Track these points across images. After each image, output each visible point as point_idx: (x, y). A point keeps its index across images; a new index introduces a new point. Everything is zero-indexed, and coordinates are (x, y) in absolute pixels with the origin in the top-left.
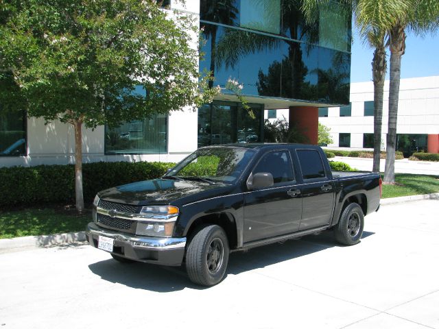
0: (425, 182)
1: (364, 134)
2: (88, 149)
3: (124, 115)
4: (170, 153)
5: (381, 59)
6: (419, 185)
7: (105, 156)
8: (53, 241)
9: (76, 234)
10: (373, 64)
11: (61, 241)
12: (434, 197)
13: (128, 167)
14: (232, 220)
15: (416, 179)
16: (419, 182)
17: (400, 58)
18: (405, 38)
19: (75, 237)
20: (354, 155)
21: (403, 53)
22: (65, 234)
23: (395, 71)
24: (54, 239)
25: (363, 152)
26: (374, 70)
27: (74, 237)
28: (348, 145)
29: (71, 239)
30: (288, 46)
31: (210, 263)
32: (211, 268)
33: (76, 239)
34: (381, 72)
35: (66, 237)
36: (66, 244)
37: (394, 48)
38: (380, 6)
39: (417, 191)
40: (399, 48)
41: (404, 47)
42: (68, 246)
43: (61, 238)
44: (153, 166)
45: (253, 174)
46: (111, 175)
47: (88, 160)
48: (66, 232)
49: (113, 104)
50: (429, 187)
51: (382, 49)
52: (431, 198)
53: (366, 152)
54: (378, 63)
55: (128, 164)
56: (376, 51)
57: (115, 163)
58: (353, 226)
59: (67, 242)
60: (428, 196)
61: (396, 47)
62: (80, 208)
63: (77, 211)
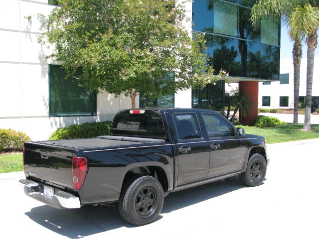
1: (280, 97)
5: (298, 49)
10: (293, 52)
17: (314, 50)
18: (317, 37)
20: (274, 111)
21: (316, 47)
23: (311, 59)
25: (280, 109)
26: (294, 56)
28: (269, 105)
34: (299, 58)
37: (310, 44)
38: (305, 20)
41: (316, 43)
51: (299, 42)
53: (282, 109)
54: (297, 52)
56: (295, 44)
61: (312, 43)
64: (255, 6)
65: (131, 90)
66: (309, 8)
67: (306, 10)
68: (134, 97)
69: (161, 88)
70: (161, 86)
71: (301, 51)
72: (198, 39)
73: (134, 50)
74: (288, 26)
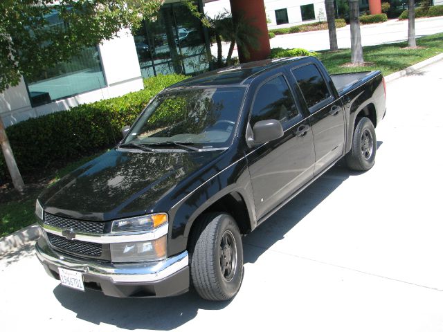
0: (394, 55)
1: (301, 7)
2: (9, 106)
3: (44, 59)
4: (111, 85)
6: (389, 59)
7: (34, 109)
9: (25, 233)
11: (8, 247)
12: (410, 71)
13: (66, 119)
14: (238, 199)
15: (382, 53)
16: (388, 56)
19: (24, 237)
20: (295, 30)
22: (10, 238)
25: (304, 25)
27: (22, 237)
28: (286, 21)
29: (20, 242)
31: (225, 268)
32: (226, 274)
33: (26, 239)
35: (13, 241)
36: (15, 250)
39: (392, 68)
42: (18, 253)
43: (7, 244)
44: (95, 109)
45: (252, 125)
46: (47, 135)
47: (14, 121)
48: (11, 233)
49: (24, 47)
50: (401, 60)
52: (408, 74)
53: (306, 25)
55: (64, 114)
57: (48, 116)
58: (366, 146)
59: (15, 246)
60: (404, 72)
62: (20, 187)
63: (17, 193)
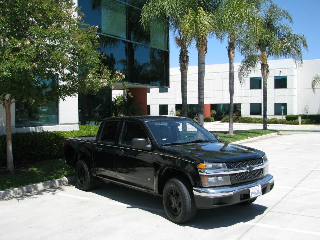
4: (61, 125)
5: (185, 56)
7: (17, 129)
8: (8, 195)
9: (25, 188)
10: (180, 59)
11: (15, 194)
17: (205, 56)
18: (207, 42)
19: (24, 190)
21: (207, 53)
22: (16, 189)
23: (202, 64)
24: (9, 194)
29: (22, 193)
30: (125, 45)
34: (186, 64)
35: (18, 192)
37: (201, 49)
40: (204, 49)
41: (207, 48)
42: (22, 197)
43: (14, 192)
51: (186, 49)
54: (184, 58)
56: (182, 50)
59: (19, 195)
64: (145, 7)
65: (5, 96)
66: (202, 11)
67: (200, 13)
68: (9, 106)
69: (44, 94)
70: (44, 92)
71: (188, 57)
72: (91, 33)
73: (7, 40)
74: (175, 31)
